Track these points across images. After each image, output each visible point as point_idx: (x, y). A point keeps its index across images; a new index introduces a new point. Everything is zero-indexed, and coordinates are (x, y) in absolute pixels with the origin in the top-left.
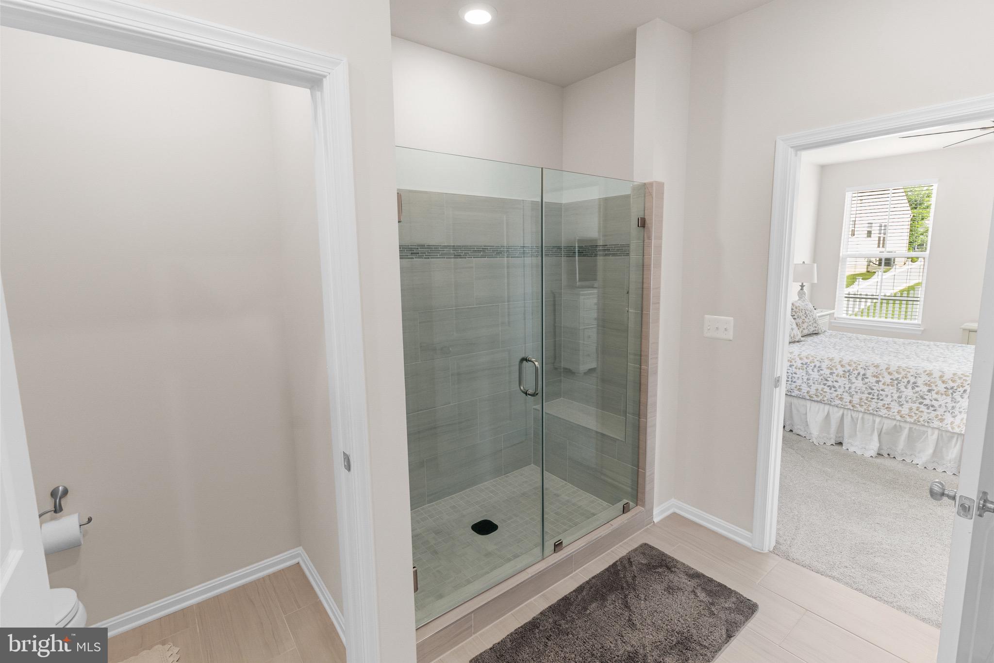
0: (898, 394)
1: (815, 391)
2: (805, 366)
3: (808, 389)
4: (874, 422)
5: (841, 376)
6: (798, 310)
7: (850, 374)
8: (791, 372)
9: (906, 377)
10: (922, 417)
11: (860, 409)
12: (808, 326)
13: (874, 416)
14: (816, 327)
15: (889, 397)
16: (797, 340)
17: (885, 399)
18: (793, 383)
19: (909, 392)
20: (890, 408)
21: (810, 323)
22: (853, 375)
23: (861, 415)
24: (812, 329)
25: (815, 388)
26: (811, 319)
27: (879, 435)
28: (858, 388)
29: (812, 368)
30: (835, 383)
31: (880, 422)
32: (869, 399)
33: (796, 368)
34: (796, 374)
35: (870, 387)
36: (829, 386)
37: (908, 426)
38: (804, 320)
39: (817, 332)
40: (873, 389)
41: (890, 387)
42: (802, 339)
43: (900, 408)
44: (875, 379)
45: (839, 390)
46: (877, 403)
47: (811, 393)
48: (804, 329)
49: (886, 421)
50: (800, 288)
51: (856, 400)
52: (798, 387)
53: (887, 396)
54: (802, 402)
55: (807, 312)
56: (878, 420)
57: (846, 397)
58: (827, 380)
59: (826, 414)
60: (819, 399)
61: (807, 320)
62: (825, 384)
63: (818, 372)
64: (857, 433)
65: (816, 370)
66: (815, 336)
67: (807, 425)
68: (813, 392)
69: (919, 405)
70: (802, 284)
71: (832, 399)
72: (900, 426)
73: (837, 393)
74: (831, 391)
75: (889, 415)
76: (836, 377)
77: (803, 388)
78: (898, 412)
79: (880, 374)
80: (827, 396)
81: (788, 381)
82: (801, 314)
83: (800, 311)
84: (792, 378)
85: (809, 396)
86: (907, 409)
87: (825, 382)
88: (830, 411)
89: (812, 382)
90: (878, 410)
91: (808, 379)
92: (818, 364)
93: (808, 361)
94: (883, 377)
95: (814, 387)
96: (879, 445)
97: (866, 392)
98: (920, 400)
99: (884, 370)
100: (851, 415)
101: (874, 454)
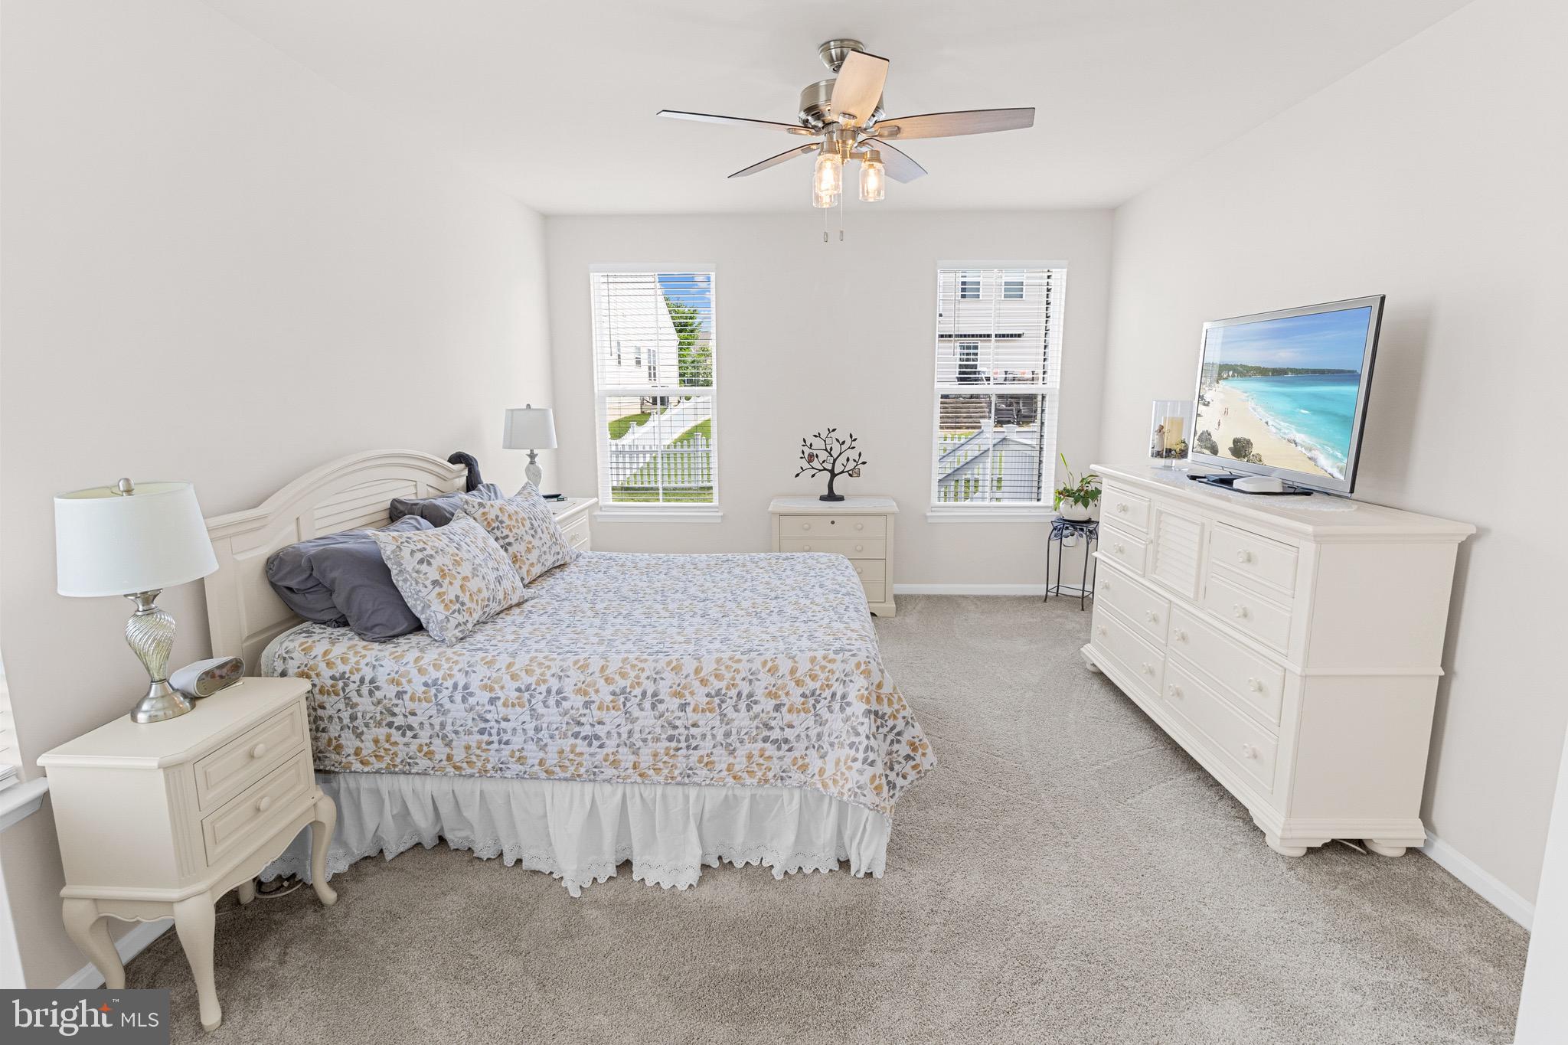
0: (725, 728)
1: (556, 756)
2: (526, 695)
3: (541, 754)
4: (686, 798)
5: (608, 708)
6: (513, 523)
7: (626, 698)
8: (496, 716)
9: (733, 685)
10: (770, 770)
11: (656, 778)
12: (540, 556)
13: (686, 787)
14: (558, 553)
15: (709, 737)
16: (515, 601)
17: (702, 744)
18: (502, 746)
19: (742, 720)
20: (712, 763)
21: (545, 548)
22: (633, 699)
23: (659, 790)
24: (550, 561)
25: (556, 749)
26: (546, 537)
27: (700, 828)
28: (647, 731)
29: (541, 697)
30: (597, 726)
31: (698, 797)
32: (672, 752)
33: (505, 705)
34: (507, 720)
35: (670, 724)
36: (585, 738)
37: (748, 793)
38: (530, 543)
39: (562, 563)
40: (677, 727)
41: (708, 714)
42: (528, 593)
43: (731, 760)
44: (678, 701)
45: (608, 742)
46: (687, 757)
47: (548, 763)
48: (532, 565)
49: (709, 793)
50: (529, 460)
51: (646, 760)
52: (517, 754)
53: (704, 736)
54: (530, 786)
55: (536, 524)
56: (693, 792)
57: (625, 758)
58: (579, 724)
59: (589, 807)
60: (568, 775)
61: (536, 542)
62: (576, 735)
63: (557, 706)
64: (657, 834)
65: (552, 702)
66: (558, 574)
67: (551, 845)
68: (552, 759)
69: (763, 745)
70: (532, 451)
71: (595, 767)
72: (735, 796)
73: (605, 751)
74: (593, 750)
75: (712, 779)
76: (599, 713)
77: (529, 755)
78: (728, 770)
79: (685, 688)
80: (585, 763)
81: (492, 742)
82: (521, 531)
83: (520, 524)
84: (498, 734)
85: (546, 772)
86: (744, 758)
87: (577, 729)
88: (596, 796)
89: (547, 736)
90: (690, 772)
91: (537, 730)
92: (555, 684)
93: (532, 680)
94: (692, 693)
95: (552, 749)
96: (701, 852)
97: (664, 736)
98: (764, 734)
99: (692, 676)
100: (641, 795)
101: (692, 875)
